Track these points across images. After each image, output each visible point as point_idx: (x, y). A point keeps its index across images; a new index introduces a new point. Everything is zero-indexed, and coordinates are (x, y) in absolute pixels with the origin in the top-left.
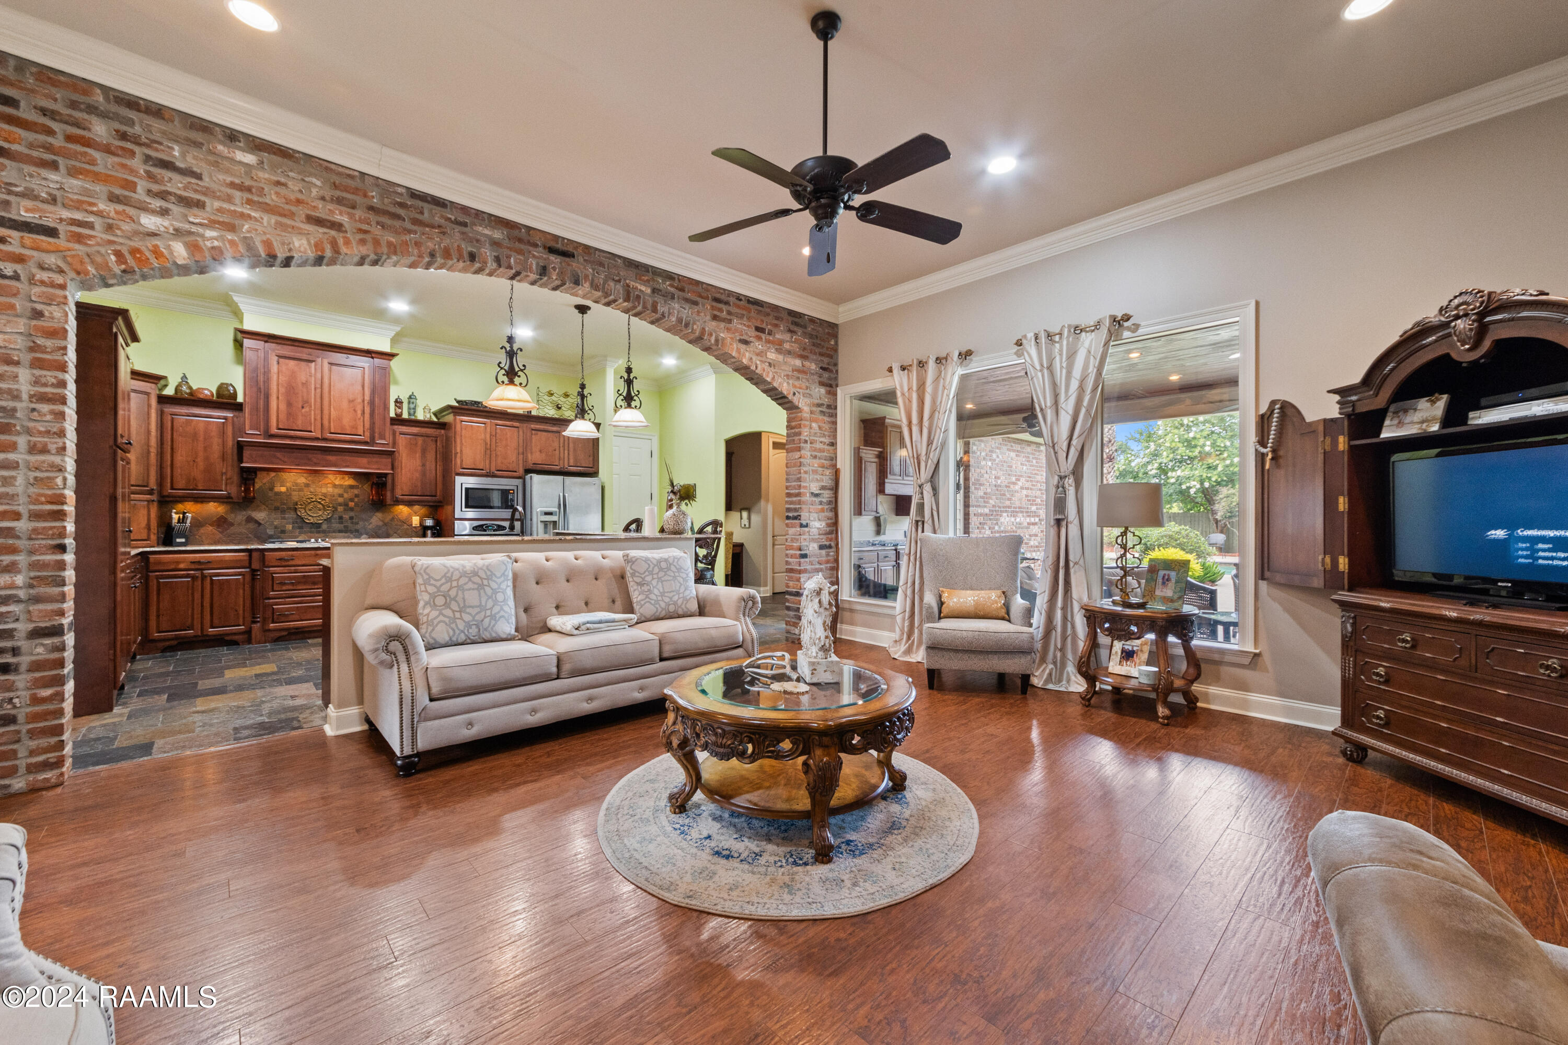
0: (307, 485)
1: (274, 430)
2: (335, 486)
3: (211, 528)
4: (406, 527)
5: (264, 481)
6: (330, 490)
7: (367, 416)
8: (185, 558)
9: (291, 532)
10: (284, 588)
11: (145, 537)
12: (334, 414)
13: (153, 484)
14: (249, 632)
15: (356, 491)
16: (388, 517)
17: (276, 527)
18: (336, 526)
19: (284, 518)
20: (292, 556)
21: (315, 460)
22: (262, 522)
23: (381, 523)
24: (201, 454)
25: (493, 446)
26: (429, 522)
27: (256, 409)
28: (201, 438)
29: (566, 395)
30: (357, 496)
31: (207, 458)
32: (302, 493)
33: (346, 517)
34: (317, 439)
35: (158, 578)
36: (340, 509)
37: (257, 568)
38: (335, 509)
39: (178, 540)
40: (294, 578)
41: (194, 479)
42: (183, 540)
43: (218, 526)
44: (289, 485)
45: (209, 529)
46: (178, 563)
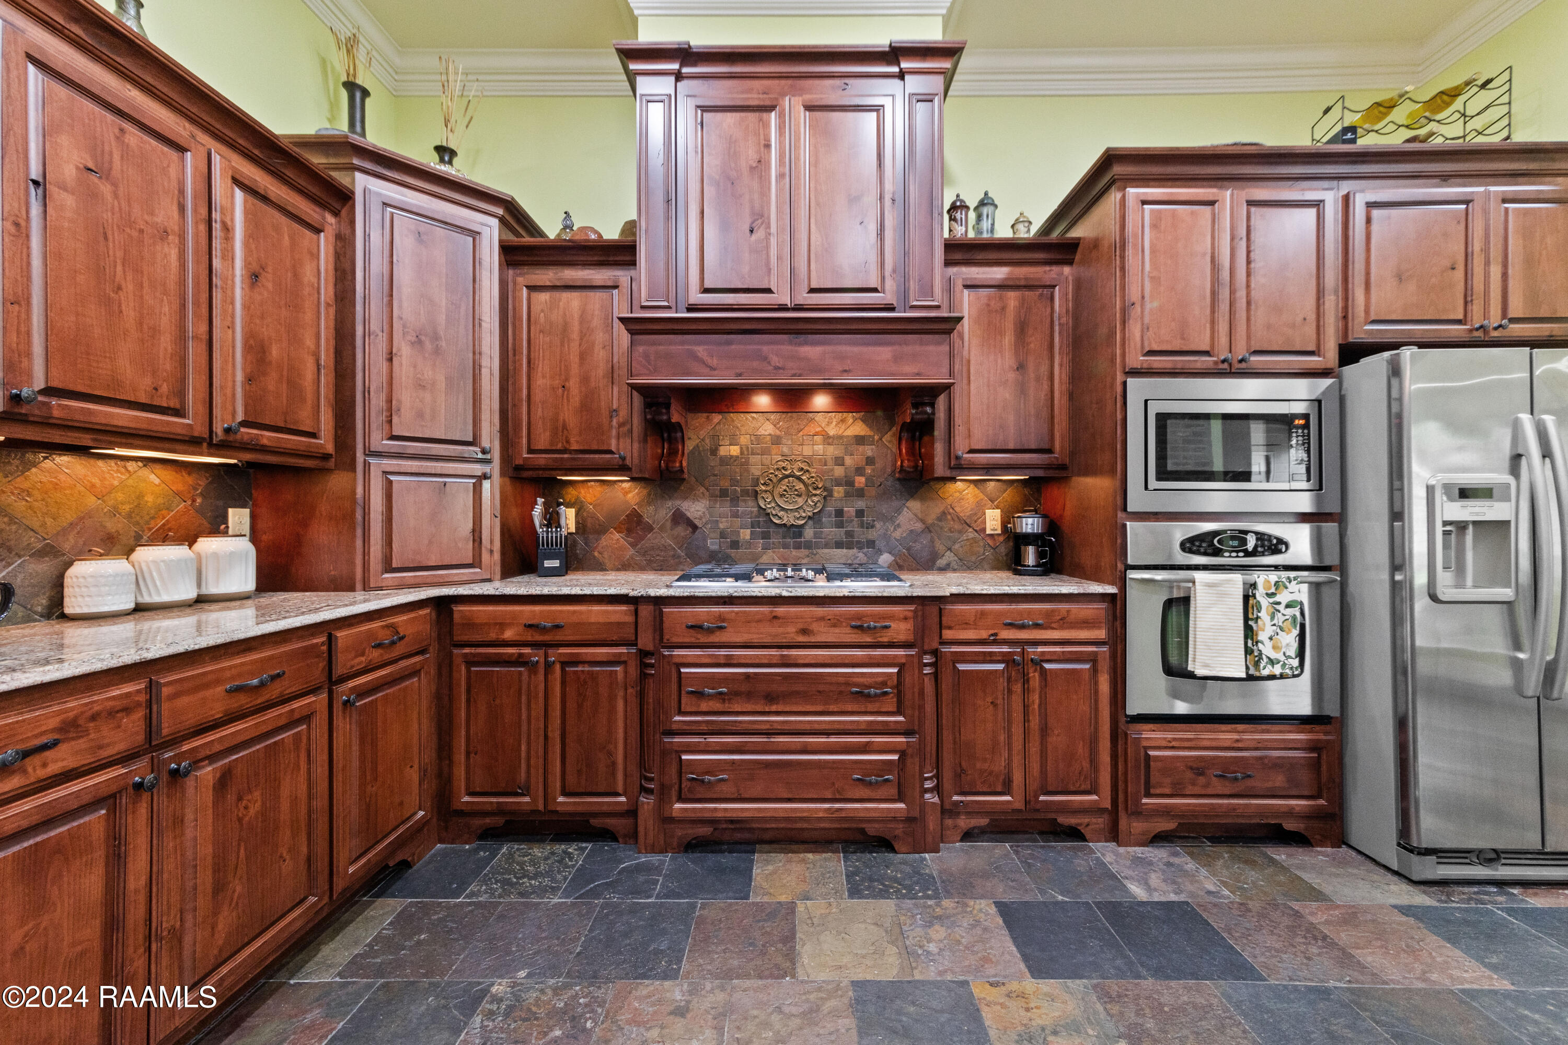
0: (776, 440)
1: (695, 295)
2: (828, 439)
3: (617, 536)
4: (971, 534)
5: (702, 433)
6: (819, 448)
7: (890, 236)
8: (514, 615)
9: (749, 544)
10: (704, 706)
11: (469, 560)
12: (816, 239)
13: (490, 437)
14: (632, 812)
15: (869, 450)
16: (935, 510)
17: (723, 535)
18: (831, 532)
19: (735, 515)
20: (721, 618)
21: (775, 360)
22: (697, 522)
23: (919, 526)
24: (575, 369)
26: (1030, 524)
28: (575, 336)
30: (870, 461)
31: (585, 380)
32: (766, 459)
33: (850, 510)
34: (780, 309)
35: (470, 662)
36: (839, 492)
37: (650, 647)
38: (828, 494)
39: (548, 564)
40: (725, 678)
41: (565, 427)
42: (556, 563)
43: (629, 531)
44: (744, 440)
45: (615, 538)
46: (502, 626)
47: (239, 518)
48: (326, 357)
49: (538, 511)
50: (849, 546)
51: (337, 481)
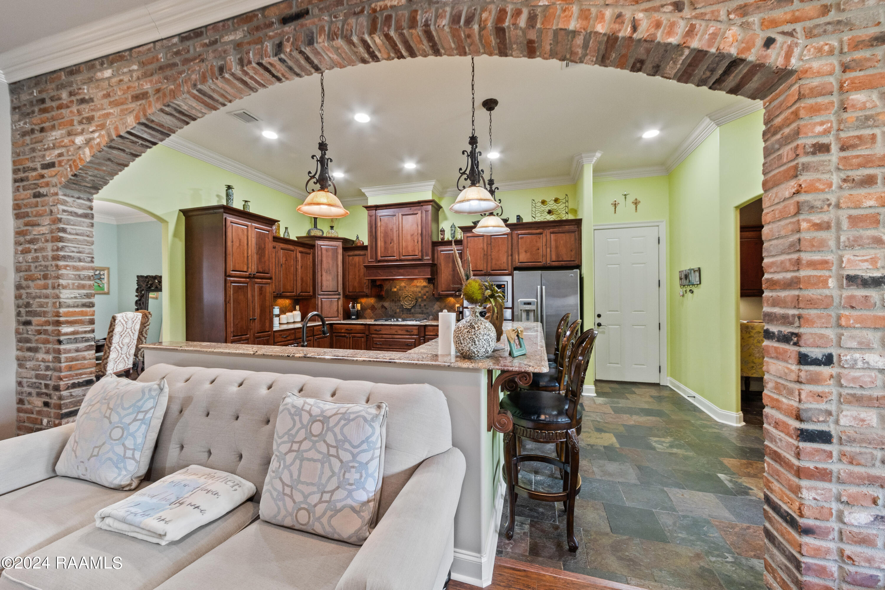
0: (405, 287)
1: (379, 258)
2: (417, 287)
5: (388, 286)
6: (415, 289)
7: (420, 242)
9: (398, 313)
11: (336, 316)
12: (404, 244)
13: (340, 290)
15: (427, 289)
18: (418, 310)
19: (395, 306)
22: (387, 308)
24: (357, 274)
25: (489, 253)
27: (372, 248)
28: (357, 266)
29: (556, 200)
30: (427, 292)
31: (359, 276)
32: (403, 292)
33: (422, 305)
34: (396, 261)
35: (336, 336)
36: (420, 300)
37: (368, 334)
38: (417, 299)
39: (353, 317)
41: (355, 287)
42: (355, 317)
43: (372, 310)
44: (398, 287)
45: (369, 311)
46: (341, 329)
47: (297, 307)
48: (311, 277)
49: (350, 305)
50: (422, 314)
51: (313, 300)
